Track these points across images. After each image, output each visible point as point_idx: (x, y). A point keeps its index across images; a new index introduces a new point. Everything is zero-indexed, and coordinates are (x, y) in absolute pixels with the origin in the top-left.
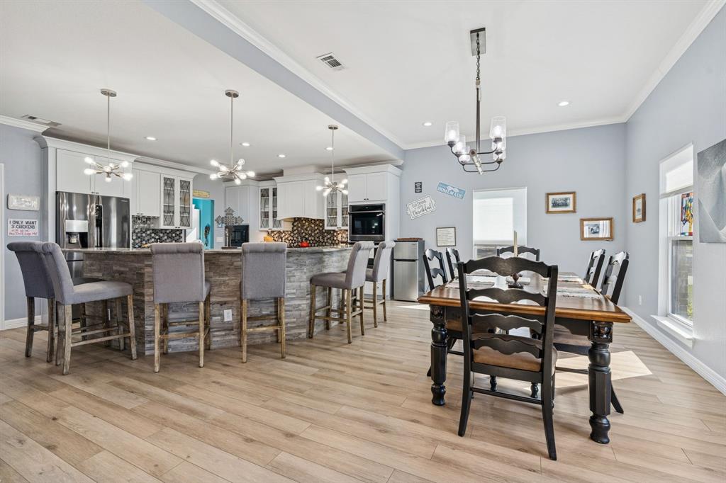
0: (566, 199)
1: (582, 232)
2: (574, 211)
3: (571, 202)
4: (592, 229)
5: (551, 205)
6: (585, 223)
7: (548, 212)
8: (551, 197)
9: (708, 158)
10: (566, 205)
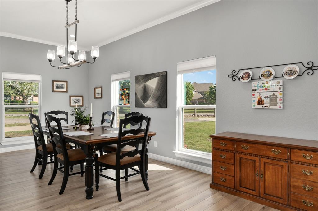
0: (63, 85)
1: (70, 103)
2: (67, 91)
3: (65, 86)
4: (75, 101)
5: (55, 87)
6: (72, 98)
7: (53, 91)
8: (55, 83)
9: (140, 79)
10: (63, 88)
